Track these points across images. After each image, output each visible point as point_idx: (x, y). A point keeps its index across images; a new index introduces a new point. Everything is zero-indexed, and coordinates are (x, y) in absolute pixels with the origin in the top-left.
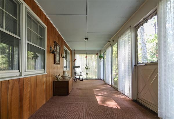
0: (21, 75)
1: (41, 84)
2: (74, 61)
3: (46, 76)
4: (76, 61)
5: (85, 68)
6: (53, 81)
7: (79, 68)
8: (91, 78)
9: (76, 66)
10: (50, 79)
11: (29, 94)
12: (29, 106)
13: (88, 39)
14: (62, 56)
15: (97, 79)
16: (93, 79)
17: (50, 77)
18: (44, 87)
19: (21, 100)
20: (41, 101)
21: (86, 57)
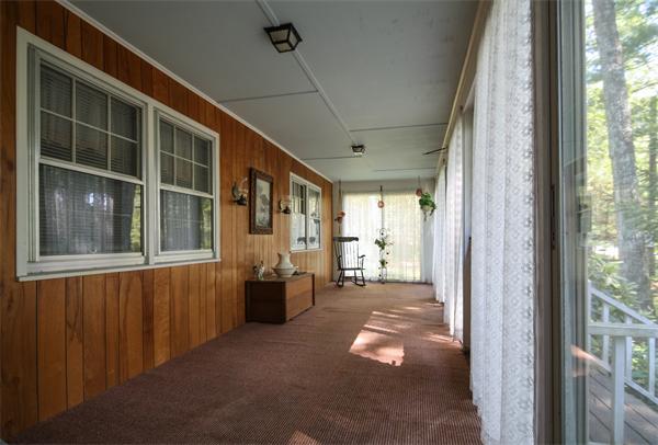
0: (147, 263)
1: (203, 285)
2: (340, 219)
3: (218, 267)
4: (346, 218)
5: (377, 242)
6: (246, 282)
7: (355, 242)
8: (397, 278)
9: (346, 236)
10: (235, 276)
11: (167, 307)
12: (167, 333)
13: (361, 147)
14: (283, 208)
15: (419, 283)
16: (405, 282)
17: (235, 271)
18: (212, 294)
19: (148, 317)
20: (204, 330)
21: (381, 205)
